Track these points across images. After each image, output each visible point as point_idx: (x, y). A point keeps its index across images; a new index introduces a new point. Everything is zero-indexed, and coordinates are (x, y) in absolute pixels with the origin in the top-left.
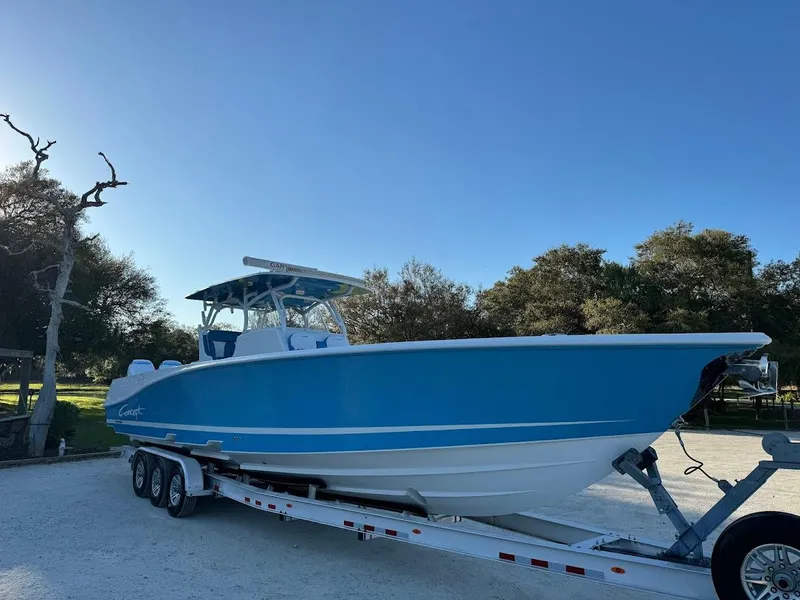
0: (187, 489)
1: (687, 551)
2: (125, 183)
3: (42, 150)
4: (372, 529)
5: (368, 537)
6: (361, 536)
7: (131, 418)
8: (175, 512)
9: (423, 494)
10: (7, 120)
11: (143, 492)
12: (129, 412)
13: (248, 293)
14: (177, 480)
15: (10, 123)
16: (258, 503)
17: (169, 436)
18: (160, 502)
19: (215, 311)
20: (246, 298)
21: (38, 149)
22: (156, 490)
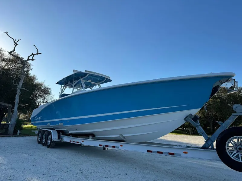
0: (52, 139)
1: (208, 146)
2: (41, 53)
3: (16, 42)
4: (107, 146)
5: (106, 149)
6: (104, 149)
7: (38, 120)
8: (49, 147)
9: (124, 135)
10: (7, 34)
11: (40, 142)
12: (37, 119)
13: (74, 80)
14: (50, 137)
15: (8, 35)
16: (74, 142)
17: (49, 124)
18: (45, 144)
19: (64, 88)
20: (73, 82)
21: (15, 42)
22: (44, 141)
